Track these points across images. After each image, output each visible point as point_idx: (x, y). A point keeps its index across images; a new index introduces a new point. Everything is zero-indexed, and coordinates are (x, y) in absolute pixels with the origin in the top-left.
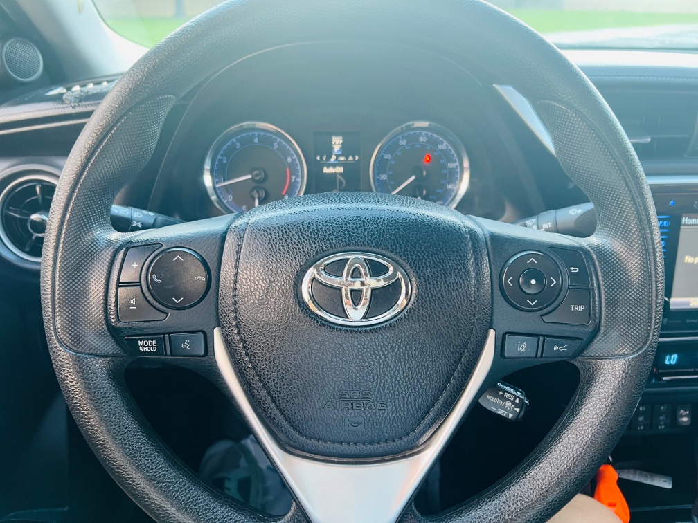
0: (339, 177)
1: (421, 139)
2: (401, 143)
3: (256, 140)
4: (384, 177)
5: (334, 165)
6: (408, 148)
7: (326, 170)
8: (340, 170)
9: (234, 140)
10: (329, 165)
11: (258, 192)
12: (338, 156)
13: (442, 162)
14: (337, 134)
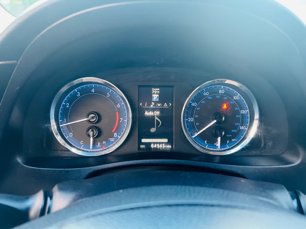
0: (156, 118)
1: (220, 91)
2: (205, 94)
3: (93, 91)
4: (191, 120)
5: (153, 110)
6: (211, 98)
7: (147, 113)
8: (157, 113)
9: (76, 90)
10: (149, 110)
11: (92, 131)
12: (156, 103)
13: (236, 109)
14: (155, 87)
